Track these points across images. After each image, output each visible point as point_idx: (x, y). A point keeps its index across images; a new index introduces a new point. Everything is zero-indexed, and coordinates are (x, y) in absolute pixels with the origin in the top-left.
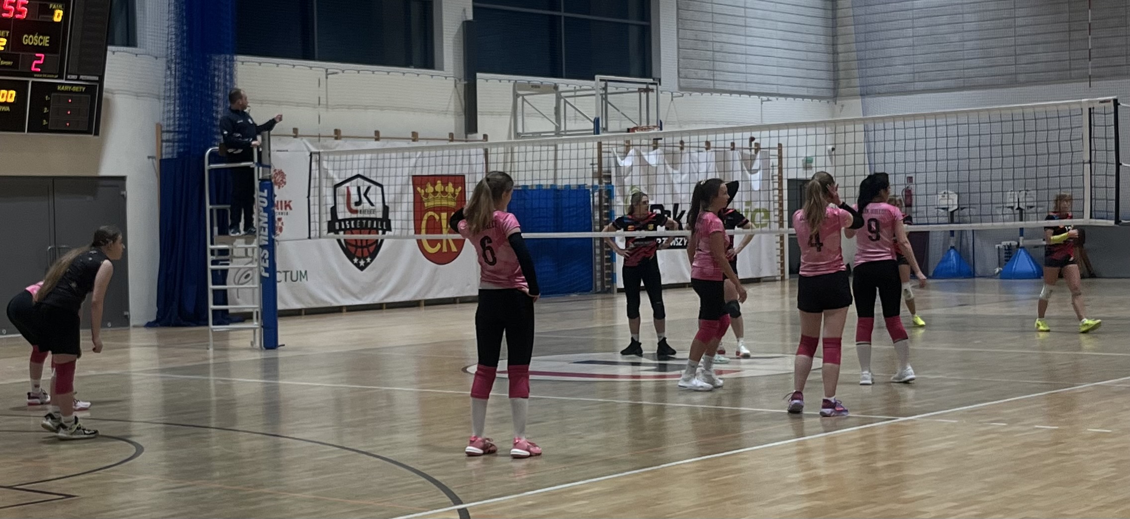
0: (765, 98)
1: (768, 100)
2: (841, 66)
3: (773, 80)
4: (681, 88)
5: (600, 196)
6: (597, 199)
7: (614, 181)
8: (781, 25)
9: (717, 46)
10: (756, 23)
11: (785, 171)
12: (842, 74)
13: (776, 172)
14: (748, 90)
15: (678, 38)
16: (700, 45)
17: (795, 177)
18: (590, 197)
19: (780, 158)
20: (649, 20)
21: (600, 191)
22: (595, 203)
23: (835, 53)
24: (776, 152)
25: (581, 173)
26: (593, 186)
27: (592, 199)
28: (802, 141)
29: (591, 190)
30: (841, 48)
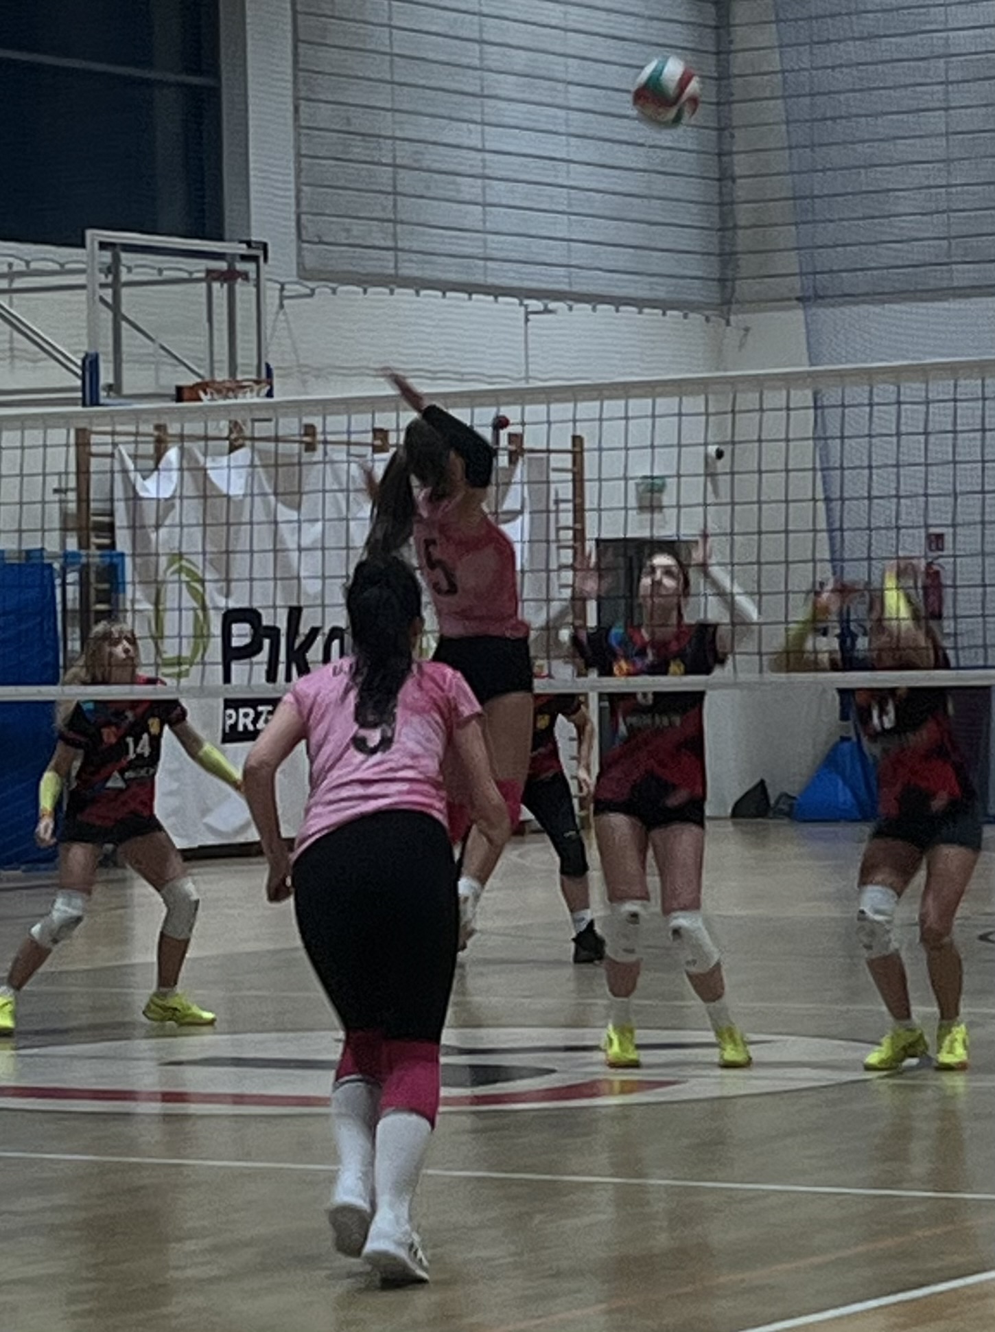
0: (535, 305)
1: (547, 311)
2: (744, 215)
3: (557, 252)
4: (305, 274)
5: (84, 583)
6: (73, 592)
7: (123, 542)
8: (576, 96)
9: (405, 153)
10: (507, 85)
11: (590, 518)
12: (744, 239)
13: (567, 519)
14: (491, 280)
15: (297, 126)
16: (358, 149)
17: (622, 536)
18: (53, 587)
19: (578, 481)
20: (215, 72)
21: (84, 571)
22: (70, 605)
23: (725, 177)
24: (567, 461)
25: (32, 518)
26: (66, 555)
27: (58, 592)
28: (640, 431)
29: (56, 566)
30: (740, 165)
